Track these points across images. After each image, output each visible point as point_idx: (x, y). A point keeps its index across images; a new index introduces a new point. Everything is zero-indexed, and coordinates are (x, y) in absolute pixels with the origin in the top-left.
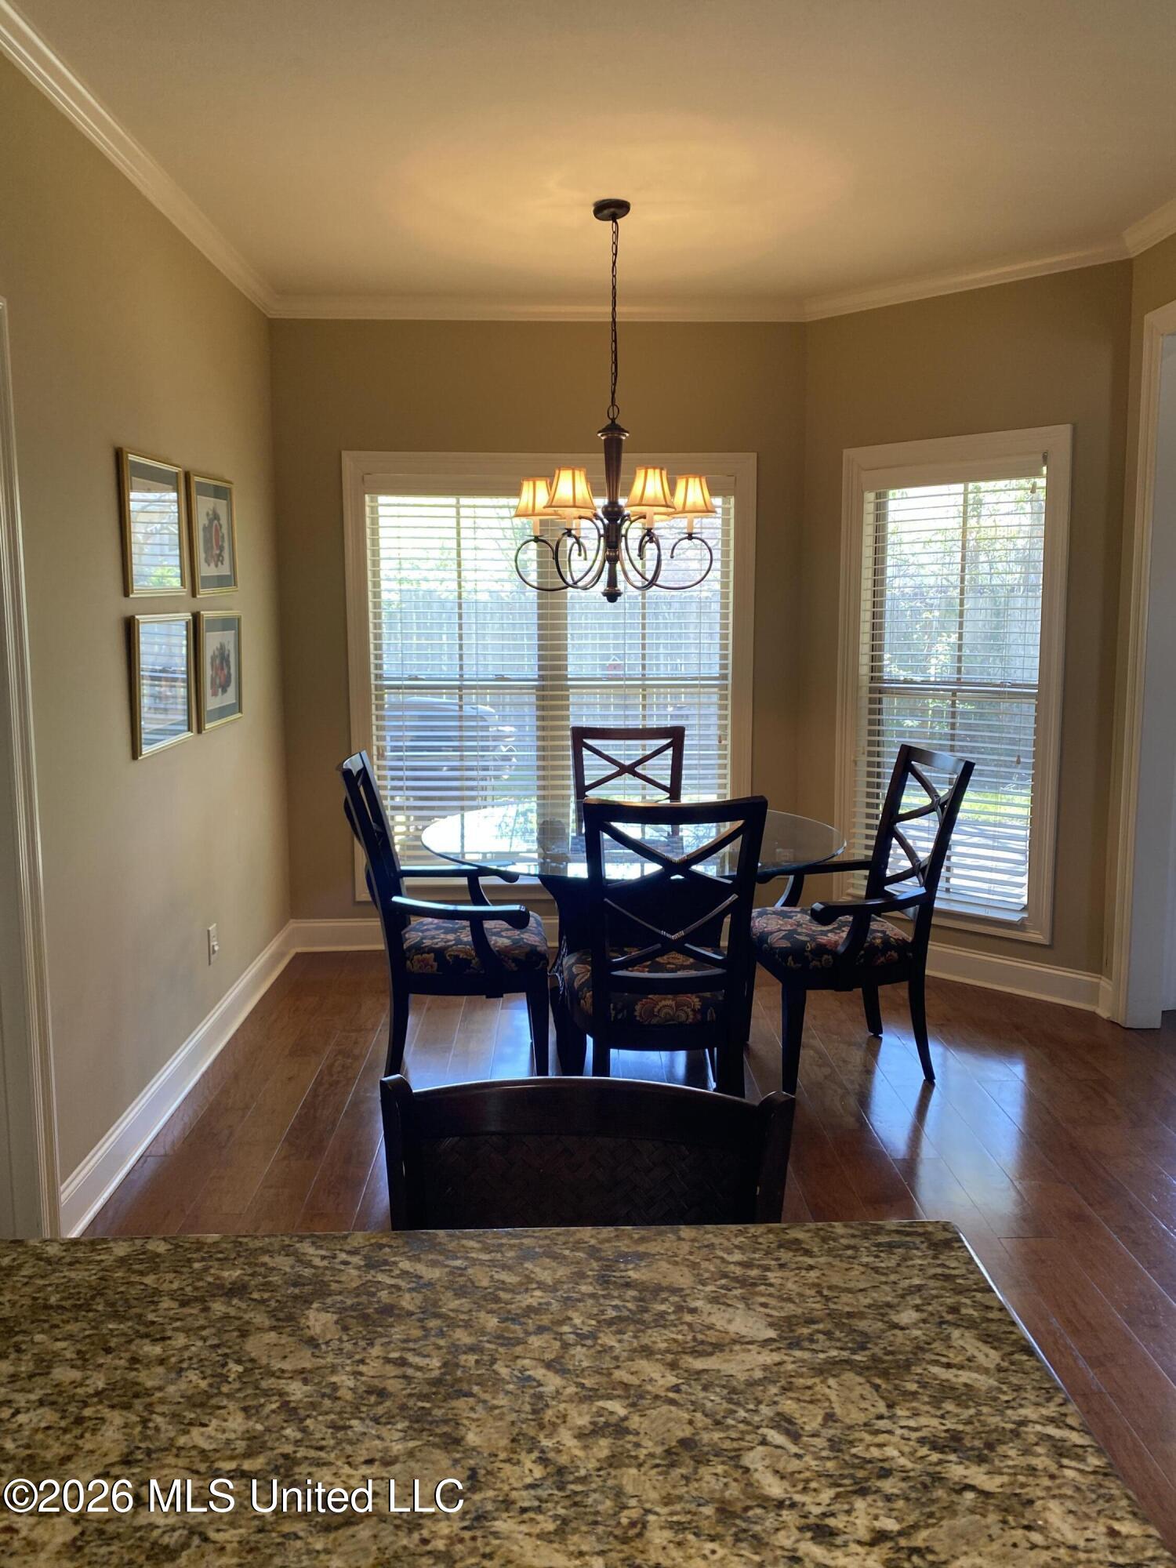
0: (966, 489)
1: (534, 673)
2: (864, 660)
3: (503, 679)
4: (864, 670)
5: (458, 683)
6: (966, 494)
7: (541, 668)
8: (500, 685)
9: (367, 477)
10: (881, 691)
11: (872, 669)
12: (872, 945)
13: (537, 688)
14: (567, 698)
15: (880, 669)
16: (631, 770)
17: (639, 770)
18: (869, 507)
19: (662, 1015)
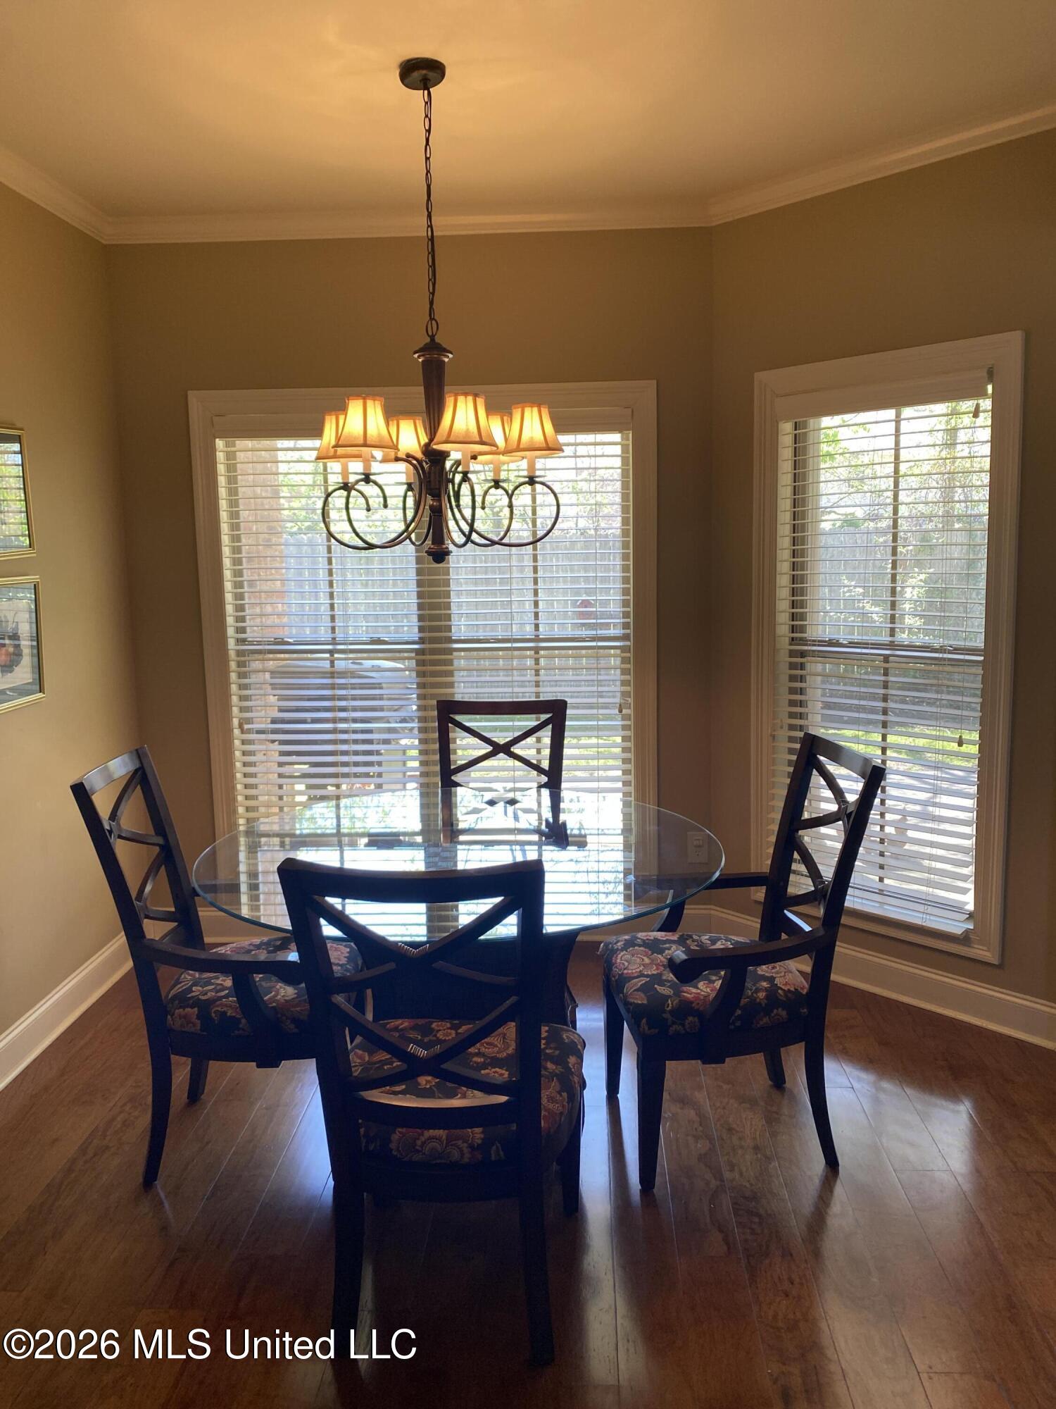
0: (898, 415)
1: (415, 634)
2: (783, 618)
3: (379, 642)
4: (783, 630)
5: (330, 647)
6: (898, 421)
7: (421, 629)
8: (378, 648)
9: (216, 419)
10: (803, 654)
11: (793, 629)
12: (753, 1002)
13: (417, 652)
14: (450, 663)
15: (802, 629)
16: (506, 749)
17: (516, 750)
18: (786, 440)
19: (427, 1150)
